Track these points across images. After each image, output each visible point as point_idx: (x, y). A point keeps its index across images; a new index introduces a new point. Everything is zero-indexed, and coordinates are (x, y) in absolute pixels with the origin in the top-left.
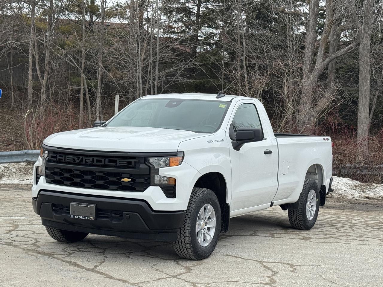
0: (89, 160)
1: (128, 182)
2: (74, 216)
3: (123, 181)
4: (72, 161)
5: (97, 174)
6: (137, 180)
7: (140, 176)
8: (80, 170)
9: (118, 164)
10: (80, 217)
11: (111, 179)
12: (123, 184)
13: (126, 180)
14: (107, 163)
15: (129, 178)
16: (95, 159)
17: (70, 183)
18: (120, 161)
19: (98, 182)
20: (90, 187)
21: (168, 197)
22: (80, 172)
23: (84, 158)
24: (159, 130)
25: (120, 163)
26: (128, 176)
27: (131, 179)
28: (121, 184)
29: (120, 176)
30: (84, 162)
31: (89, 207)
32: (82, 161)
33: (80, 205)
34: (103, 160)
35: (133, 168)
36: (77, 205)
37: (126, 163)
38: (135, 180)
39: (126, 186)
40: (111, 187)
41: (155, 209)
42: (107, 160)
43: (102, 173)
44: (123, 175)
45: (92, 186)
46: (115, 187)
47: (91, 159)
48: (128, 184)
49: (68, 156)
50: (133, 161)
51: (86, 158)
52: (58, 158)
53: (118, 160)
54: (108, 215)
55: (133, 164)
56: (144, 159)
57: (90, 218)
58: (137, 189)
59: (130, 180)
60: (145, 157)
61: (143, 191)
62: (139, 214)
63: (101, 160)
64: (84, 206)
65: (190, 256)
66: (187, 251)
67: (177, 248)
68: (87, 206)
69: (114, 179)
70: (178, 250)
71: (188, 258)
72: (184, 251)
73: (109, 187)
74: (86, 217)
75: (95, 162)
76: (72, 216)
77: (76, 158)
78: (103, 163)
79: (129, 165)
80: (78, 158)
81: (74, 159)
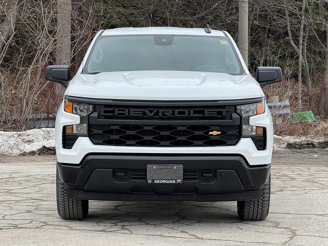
0: (169, 112)
1: (218, 135)
2: (153, 181)
3: (212, 135)
4: (142, 115)
5: (179, 128)
6: (229, 133)
7: (230, 127)
9: (206, 114)
10: (161, 181)
11: (196, 133)
12: (212, 138)
13: (215, 133)
14: (192, 115)
15: (218, 131)
16: (176, 111)
17: (136, 143)
18: (208, 112)
19: (179, 138)
21: (258, 149)
22: (153, 128)
23: (161, 111)
25: (208, 114)
26: (218, 128)
27: (220, 132)
28: (210, 138)
29: (207, 128)
30: (160, 115)
31: (175, 168)
32: (157, 113)
33: (161, 167)
34: (187, 111)
35: (224, 118)
36: (158, 167)
37: (216, 113)
38: (226, 133)
39: (213, 140)
40: (196, 142)
41: (251, 164)
42: (192, 111)
43: (186, 127)
44: (212, 128)
45: (170, 143)
46: (202, 142)
47: (171, 111)
48: (218, 138)
49: (134, 110)
50: (224, 111)
51: (163, 110)
52: (117, 112)
53: (206, 111)
54: (195, 175)
55: (224, 114)
56: (234, 107)
57: (176, 181)
58: (228, 142)
59: (219, 133)
60: (235, 105)
61: (235, 145)
62: (235, 171)
63: (185, 112)
64: (168, 167)
65: (262, 215)
66: (262, 210)
67: (249, 208)
68: (172, 167)
69: (201, 133)
70: (250, 210)
71: (256, 218)
72: (258, 210)
73: (193, 143)
74: (171, 181)
75: (176, 114)
76: (150, 181)
77: (147, 111)
78: (187, 115)
79: (220, 115)
80: (151, 112)
81: (144, 113)
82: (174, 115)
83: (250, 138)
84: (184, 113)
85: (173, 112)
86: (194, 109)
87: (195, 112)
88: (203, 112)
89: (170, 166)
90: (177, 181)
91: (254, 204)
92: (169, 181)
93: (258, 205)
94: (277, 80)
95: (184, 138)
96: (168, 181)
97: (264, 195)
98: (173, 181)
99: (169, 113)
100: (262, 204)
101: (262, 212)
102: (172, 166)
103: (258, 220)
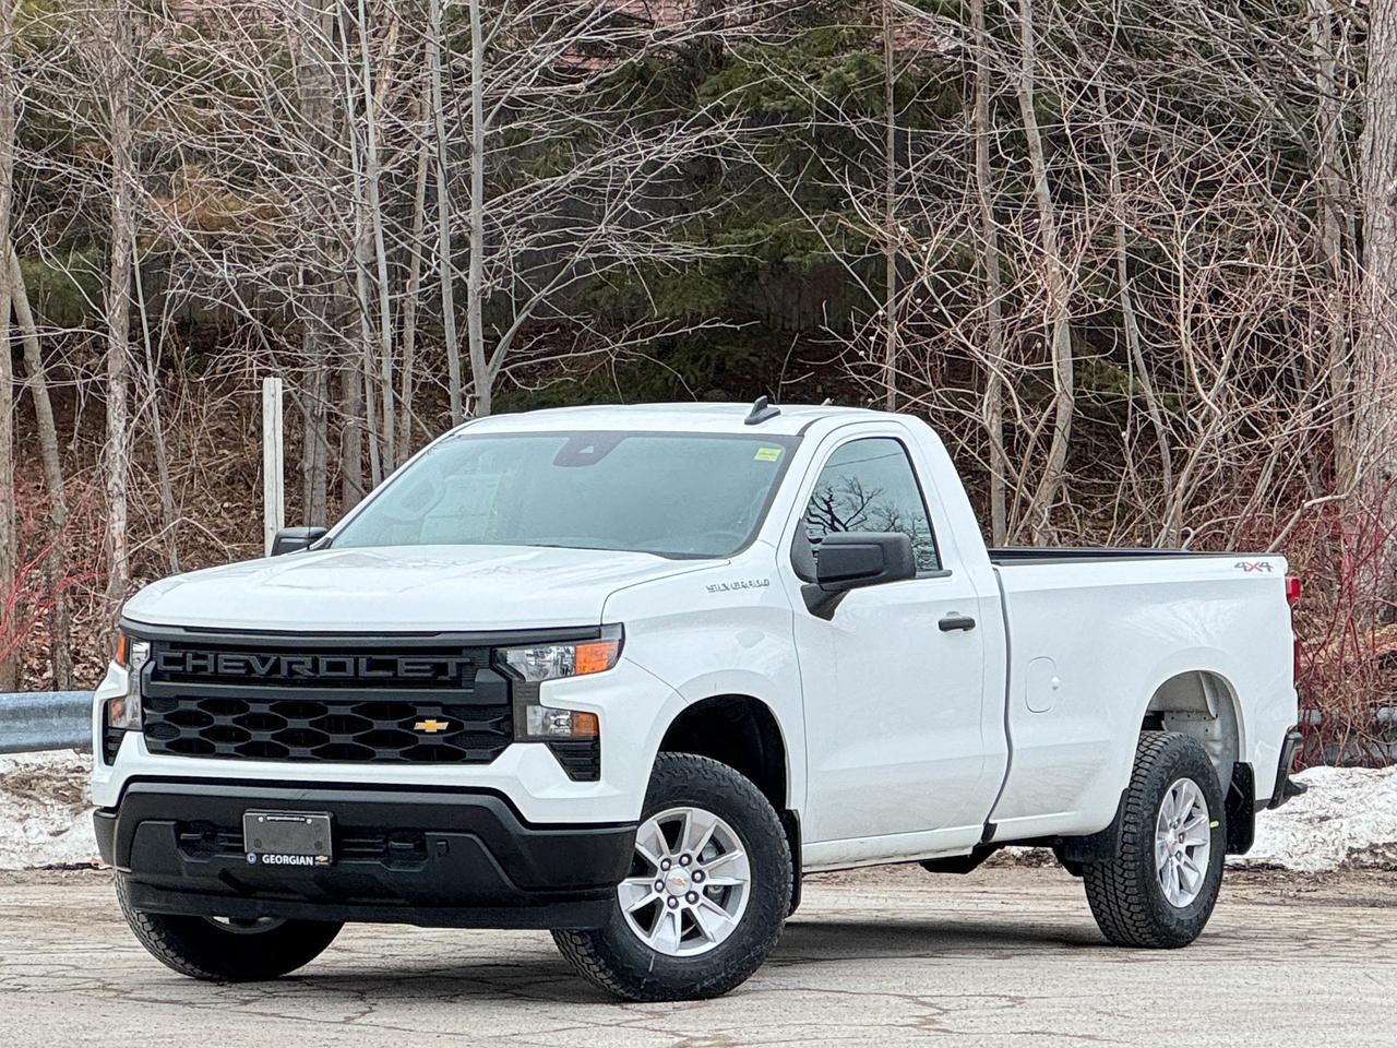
0: (302, 663)
1: (440, 732)
2: (260, 856)
3: (423, 732)
4: (243, 671)
5: (333, 711)
6: (469, 726)
7: (474, 710)
8: (273, 701)
9: (401, 673)
10: (279, 859)
11: (379, 725)
12: (422, 741)
13: (431, 726)
14: (363, 673)
15: (440, 720)
16: (323, 661)
17: (238, 749)
18: (407, 664)
19: (336, 739)
20: (310, 755)
21: (574, 778)
22: (272, 708)
23: (285, 659)
24: (537, 553)
25: (407, 671)
26: (438, 711)
27: (446, 724)
28: (416, 739)
29: (407, 712)
30: (284, 672)
31: (309, 821)
32: (276, 667)
33: (276, 818)
34: (349, 661)
35: (456, 683)
36: (269, 818)
37: (428, 667)
38: (462, 726)
39: (427, 747)
40: (380, 752)
41: (531, 819)
42: (363, 661)
43: (350, 707)
44: (420, 711)
45: (313, 752)
46: (395, 753)
47: (308, 659)
48: (439, 741)
49: (228, 657)
50: (452, 662)
51: (290, 659)
52: (191, 662)
53: (402, 660)
54: (373, 846)
55: (452, 672)
56: (487, 652)
57: (314, 860)
58: (470, 753)
59: (444, 726)
60: (492, 647)
61: (487, 761)
62: (478, 835)
63: (344, 663)
68: (303, 819)
69: (391, 725)
73: (373, 754)
74: (302, 858)
75: (323, 672)
76: (251, 858)
77: (254, 660)
78: (350, 673)
80: (264, 661)
81: (248, 665)
82: (317, 672)
83: (544, 745)
84: (341, 666)
85: (315, 662)
86: (370, 657)
87: (372, 666)
88: (392, 665)
89: (296, 818)
90: (318, 858)
92: (297, 858)
95: (349, 739)
96: (295, 858)
99: (304, 666)
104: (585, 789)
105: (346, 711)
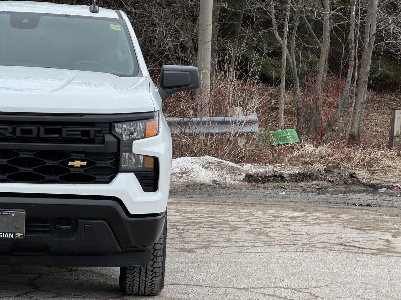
0: (7, 129)
1: (82, 166)
3: (73, 166)
5: (22, 155)
6: (99, 164)
7: (102, 155)
9: (64, 135)
11: (49, 163)
12: (72, 171)
13: (77, 163)
15: (82, 160)
16: (19, 128)
18: (68, 131)
19: (22, 170)
20: (6, 178)
21: (145, 190)
25: (67, 134)
26: (83, 156)
27: (86, 162)
28: (69, 171)
29: (68, 156)
31: (13, 215)
34: (34, 129)
35: (92, 141)
37: (80, 133)
38: (95, 163)
39: (75, 175)
40: (48, 177)
41: (132, 212)
42: (42, 129)
43: (32, 153)
44: (73, 156)
45: (8, 177)
46: (56, 177)
47: (10, 128)
48: (82, 171)
50: (92, 130)
54: (45, 227)
55: (92, 135)
56: (108, 126)
57: (14, 235)
58: (98, 178)
59: (84, 163)
60: (110, 123)
61: (108, 182)
62: (107, 222)
63: (32, 130)
64: (3, 213)
65: (152, 288)
66: (152, 282)
67: (133, 277)
68: (9, 214)
69: (56, 163)
70: (134, 280)
71: (145, 292)
72: (146, 281)
73: (44, 178)
74: (7, 234)
75: (19, 134)
78: (34, 134)
79: (86, 138)
82: (15, 134)
83: (133, 174)
84: (30, 132)
85: (14, 130)
86: (47, 127)
87: (47, 131)
88: (59, 131)
89: (6, 212)
90: (16, 234)
91: (140, 272)
92: (4, 234)
93: (146, 273)
94: (191, 86)
95: (30, 170)
96: (2, 234)
97: (155, 259)
98: (10, 234)
99: (7, 131)
100: (152, 273)
101: (153, 283)
102: (10, 212)
103: (147, 296)
104: (151, 196)
105: (31, 155)
